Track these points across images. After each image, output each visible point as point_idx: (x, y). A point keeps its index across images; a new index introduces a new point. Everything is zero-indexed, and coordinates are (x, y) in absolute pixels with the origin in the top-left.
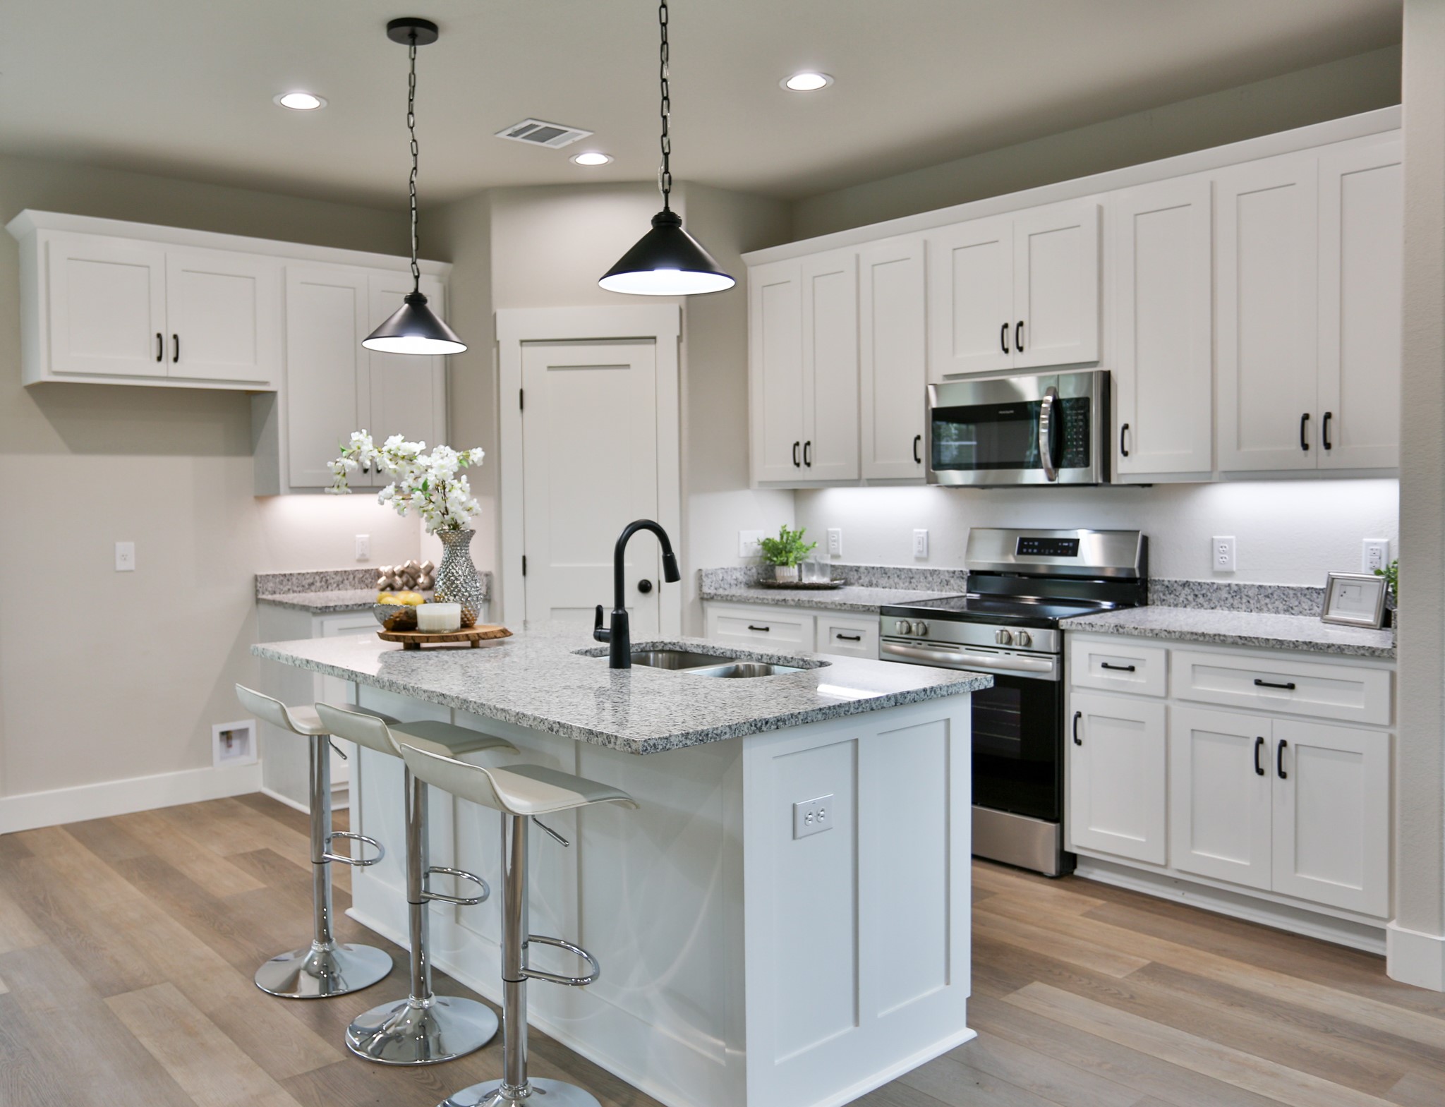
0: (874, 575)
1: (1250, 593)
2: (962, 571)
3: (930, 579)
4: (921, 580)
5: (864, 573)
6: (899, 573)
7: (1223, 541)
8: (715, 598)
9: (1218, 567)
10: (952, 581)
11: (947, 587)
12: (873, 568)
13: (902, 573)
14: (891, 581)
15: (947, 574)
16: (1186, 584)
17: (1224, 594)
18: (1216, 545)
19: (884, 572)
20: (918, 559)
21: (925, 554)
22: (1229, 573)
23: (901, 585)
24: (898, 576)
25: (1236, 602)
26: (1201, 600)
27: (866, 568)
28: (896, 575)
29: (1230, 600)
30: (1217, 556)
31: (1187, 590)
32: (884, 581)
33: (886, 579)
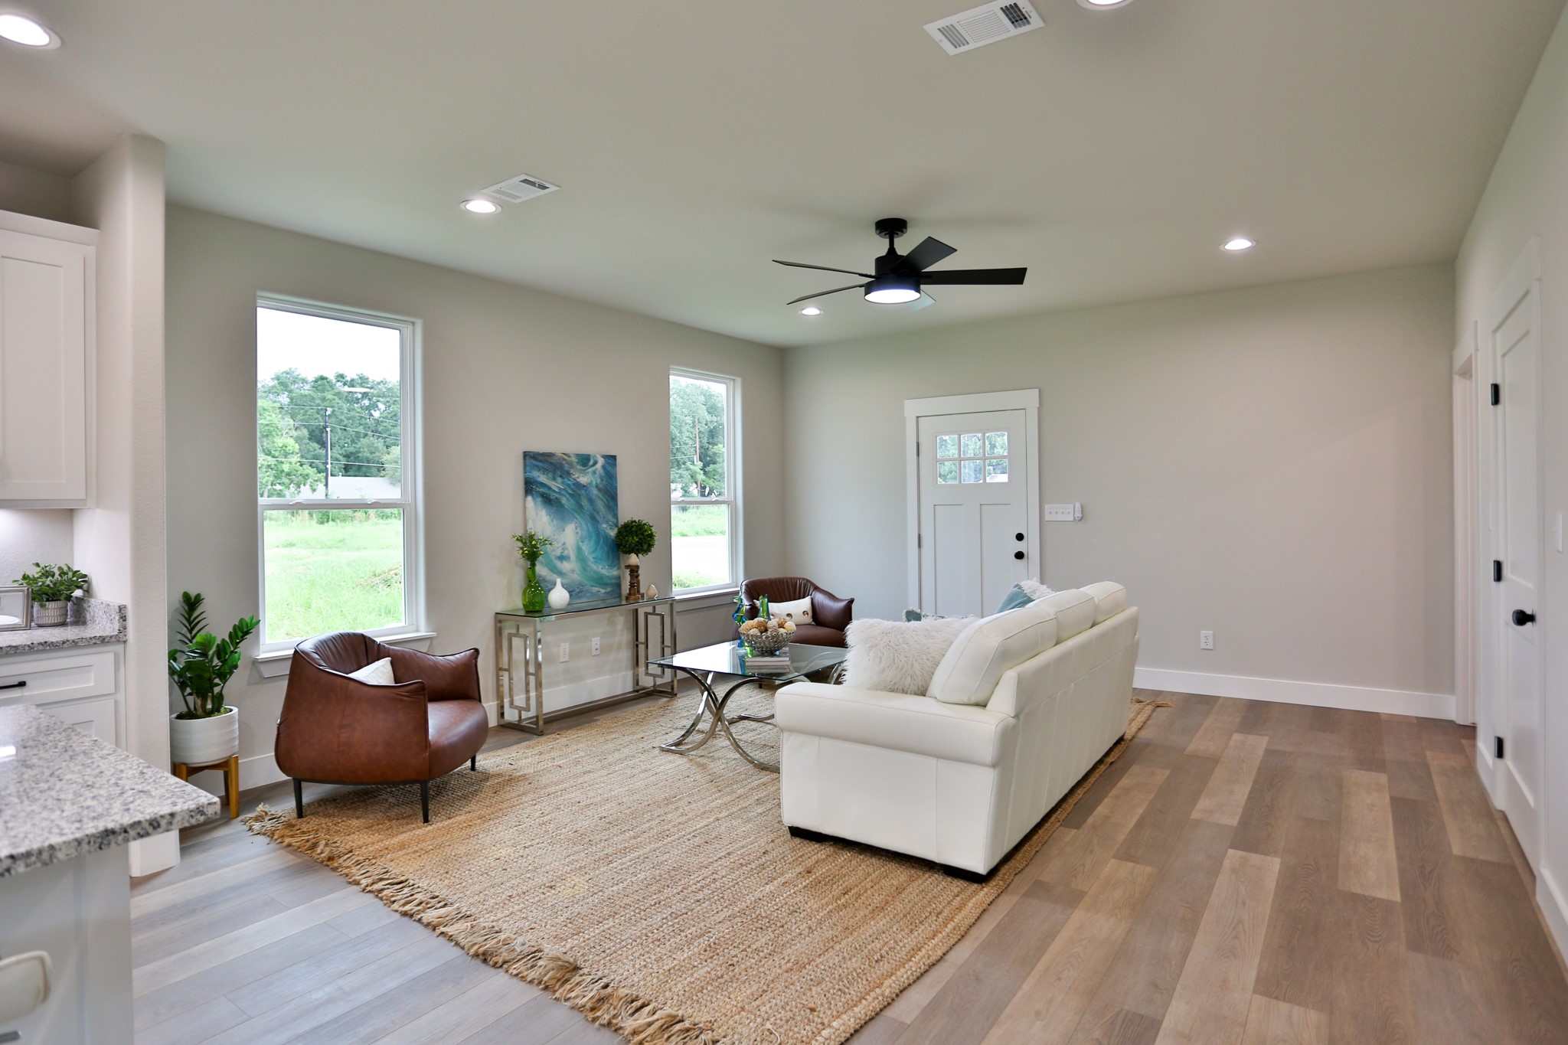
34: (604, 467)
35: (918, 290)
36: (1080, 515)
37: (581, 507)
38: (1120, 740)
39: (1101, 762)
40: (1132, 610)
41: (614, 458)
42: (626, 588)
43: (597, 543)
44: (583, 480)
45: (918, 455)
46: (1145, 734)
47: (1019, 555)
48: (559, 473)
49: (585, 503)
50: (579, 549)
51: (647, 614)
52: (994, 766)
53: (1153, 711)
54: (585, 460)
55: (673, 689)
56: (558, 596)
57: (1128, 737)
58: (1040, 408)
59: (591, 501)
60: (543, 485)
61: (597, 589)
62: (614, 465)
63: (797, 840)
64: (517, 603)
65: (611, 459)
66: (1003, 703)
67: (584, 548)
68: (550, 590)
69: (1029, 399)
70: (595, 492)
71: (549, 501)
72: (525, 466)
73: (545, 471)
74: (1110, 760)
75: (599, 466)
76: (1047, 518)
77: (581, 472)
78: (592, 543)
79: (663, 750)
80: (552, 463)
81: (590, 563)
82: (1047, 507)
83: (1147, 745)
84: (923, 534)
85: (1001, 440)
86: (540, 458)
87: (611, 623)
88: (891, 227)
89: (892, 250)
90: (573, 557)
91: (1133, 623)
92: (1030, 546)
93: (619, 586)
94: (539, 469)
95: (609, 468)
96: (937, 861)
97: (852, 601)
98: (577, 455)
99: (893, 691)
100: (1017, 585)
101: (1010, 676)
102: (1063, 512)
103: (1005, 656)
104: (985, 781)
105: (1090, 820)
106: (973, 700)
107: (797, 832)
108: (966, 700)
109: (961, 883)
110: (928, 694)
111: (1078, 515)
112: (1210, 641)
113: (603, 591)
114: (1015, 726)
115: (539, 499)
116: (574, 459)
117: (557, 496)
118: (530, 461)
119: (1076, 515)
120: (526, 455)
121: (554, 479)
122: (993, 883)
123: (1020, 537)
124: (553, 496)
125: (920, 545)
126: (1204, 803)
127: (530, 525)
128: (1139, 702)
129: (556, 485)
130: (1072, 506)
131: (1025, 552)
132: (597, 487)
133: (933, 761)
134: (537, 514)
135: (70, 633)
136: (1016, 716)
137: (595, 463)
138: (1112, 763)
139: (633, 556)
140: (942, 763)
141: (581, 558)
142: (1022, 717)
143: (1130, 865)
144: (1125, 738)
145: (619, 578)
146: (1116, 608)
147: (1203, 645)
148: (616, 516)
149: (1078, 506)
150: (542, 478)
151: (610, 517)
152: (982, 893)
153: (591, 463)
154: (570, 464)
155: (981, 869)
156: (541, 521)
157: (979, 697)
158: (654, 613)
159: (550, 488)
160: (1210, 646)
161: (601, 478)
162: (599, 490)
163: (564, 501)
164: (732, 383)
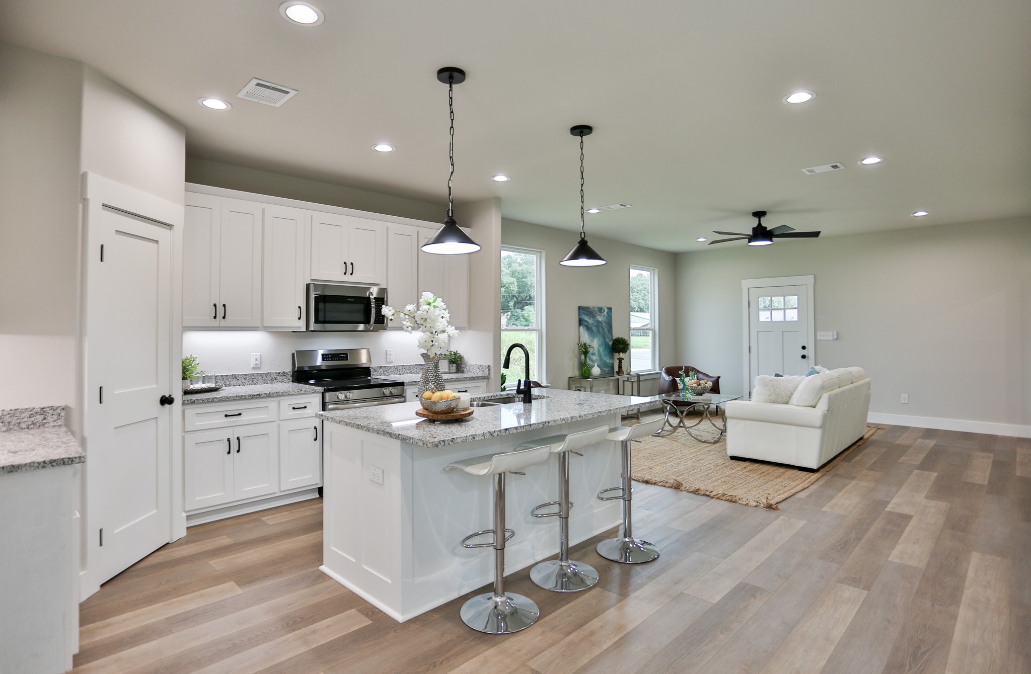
0: (227, 380)
1: (400, 368)
2: (284, 372)
3: (265, 378)
4: (260, 379)
5: (220, 379)
6: (245, 377)
7: (390, 351)
8: (196, 402)
9: (388, 360)
10: (278, 377)
11: (275, 381)
12: (227, 376)
13: (247, 377)
14: (240, 382)
15: (275, 374)
16: (381, 367)
17: (392, 370)
18: (388, 352)
19: (234, 377)
20: (254, 368)
21: (259, 366)
22: (391, 362)
23: (247, 383)
24: (244, 379)
25: (396, 372)
26: (385, 372)
27: (222, 376)
28: (243, 378)
29: (394, 372)
30: (388, 356)
31: (381, 370)
32: (235, 382)
33: (236, 381)
34: (607, 313)
35: (772, 241)
36: (836, 337)
37: (599, 331)
38: (861, 439)
39: (854, 444)
40: (868, 380)
41: (611, 308)
42: (616, 369)
43: (605, 347)
44: (600, 319)
45: (749, 307)
46: (873, 438)
47: (804, 357)
48: (591, 316)
49: (601, 329)
50: (599, 350)
51: (624, 381)
52: (820, 428)
53: (877, 430)
54: (601, 310)
55: (638, 416)
56: (596, 371)
57: (865, 437)
58: (814, 285)
59: (603, 328)
60: (586, 321)
61: (605, 369)
62: (611, 312)
63: (734, 461)
64: (576, 373)
65: (610, 309)
66: (823, 406)
67: (600, 350)
68: (592, 368)
69: (810, 280)
70: (604, 324)
71: (588, 328)
72: (579, 313)
73: (587, 315)
74: (859, 444)
75: (605, 313)
76: (818, 338)
77: (600, 315)
78: (603, 348)
79: (653, 435)
80: (589, 312)
81: (603, 357)
82: (818, 333)
83: (875, 441)
84: (751, 346)
85: (793, 300)
86: (585, 309)
87: (608, 385)
88: (759, 214)
89: (760, 224)
90: (597, 354)
91: (869, 384)
92: (809, 352)
93: (613, 367)
94: (585, 314)
95: (609, 313)
96: (796, 465)
97: (719, 377)
98: (598, 308)
99: (774, 403)
100: (812, 368)
101: (825, 396)
102: (826, 336)
103: (823, 388)
104: (817, 433)
105: (853, 460)
106: (810, 405)
107: (733, 458)
108: (807, 405)
109: (805, 473)
110: (789, 403)
111: (835, 337)
112: (907, 399)
113: (607, 370)
114: (827, 414)
115: (585, 328)
116: (597, 309)
117: (591, 326)
118: (581, 311)
119: (834, 337)
120: (580, 308)
121: (590, 319)
122: (819, 473)
123: (804, 348)
124: (590, 326)
125: (750, 352)
126: (903, 458)
127: (582, 339)
128: (869, 427)
129: (590, 321)
130: (832, 333)
131: (807, 355)
132: (605, 322)
133: (794, 427)
134: (584, 334)
135: (460, 375)
136: (827, 411)
137: (604, 311)
138: (859, 446)
139: (621, 354)
140: (798, 428)
141: (600, 355)
142: (829, 411)
143: (873, 472)
144: (864, 438)
145: (613, 364)
146: (861, 377)
147: (902, 402)
148: (612, 335)
149: (835, 333)
150: (586, 318)
151: (610, 336)
152: (813, 477)
153: (603, 311)
154: (595, 311)
155: (815, 467)
156: (586, 338)
157: (813, 404)
158: (628, 381)
159: (588, 323)
160: (907, 402)
161: (606, 318)
162: (606, 324)
163: (593, 328)
164: (653, 271)
